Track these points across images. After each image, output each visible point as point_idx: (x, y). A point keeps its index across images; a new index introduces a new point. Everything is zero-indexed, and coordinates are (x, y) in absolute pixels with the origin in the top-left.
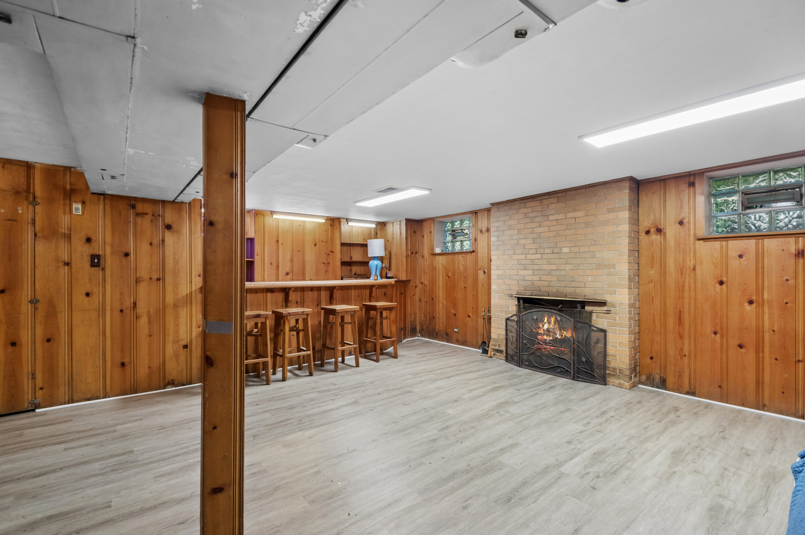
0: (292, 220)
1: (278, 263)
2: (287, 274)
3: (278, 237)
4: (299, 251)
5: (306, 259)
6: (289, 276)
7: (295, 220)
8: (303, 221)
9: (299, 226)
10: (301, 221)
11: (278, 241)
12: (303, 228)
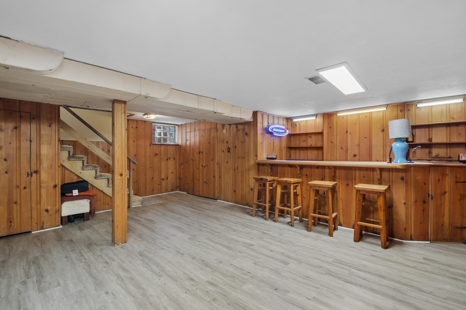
0: (359, 114)
1: (347, 148)
2: (355, 156)
3: (347, 129)
4: (365, 138)
5: (373, 143)
6: (356, 157)
7: (361, 113)
8: (370, 113)
9: (366, 117)
10: (367, 113)
11: (347, 132)
12: (370, 118)
